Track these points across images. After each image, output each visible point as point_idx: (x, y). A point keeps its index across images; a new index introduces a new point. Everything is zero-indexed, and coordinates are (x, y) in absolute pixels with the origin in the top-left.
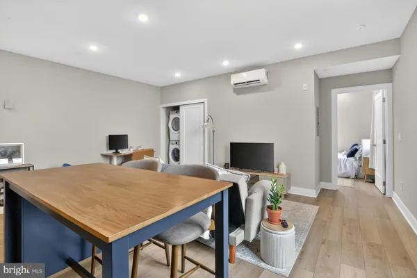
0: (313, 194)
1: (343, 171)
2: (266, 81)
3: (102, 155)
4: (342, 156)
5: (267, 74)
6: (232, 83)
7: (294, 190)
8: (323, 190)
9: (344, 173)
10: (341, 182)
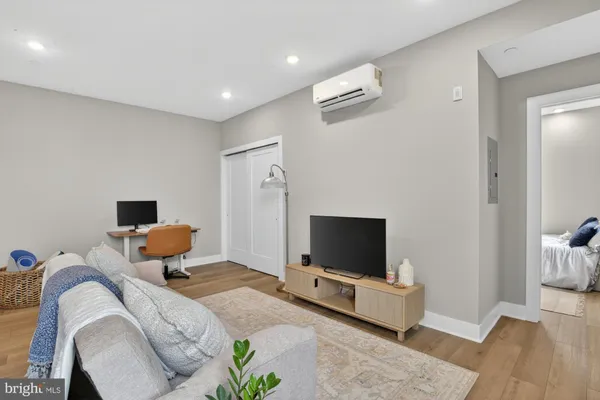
0: (474, 332)
1: (560, 275)
2: (377, 90)
3: (110, 234)
4: (558, 244)
5: (379, 75)
6: (315, 100)
7: (432, 321)
8: (505, 321)
9: (563, 280)
10: (548, 298)
